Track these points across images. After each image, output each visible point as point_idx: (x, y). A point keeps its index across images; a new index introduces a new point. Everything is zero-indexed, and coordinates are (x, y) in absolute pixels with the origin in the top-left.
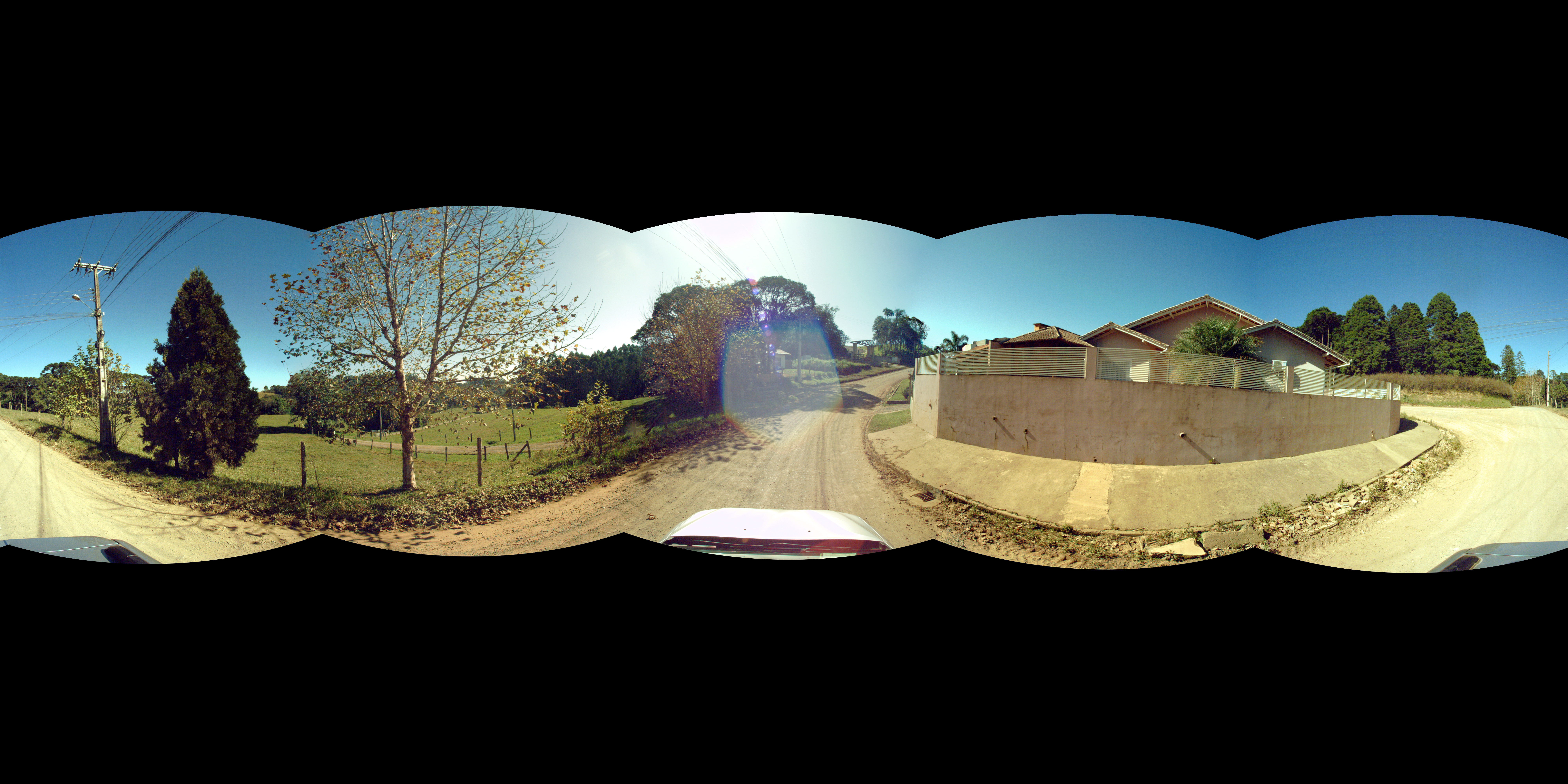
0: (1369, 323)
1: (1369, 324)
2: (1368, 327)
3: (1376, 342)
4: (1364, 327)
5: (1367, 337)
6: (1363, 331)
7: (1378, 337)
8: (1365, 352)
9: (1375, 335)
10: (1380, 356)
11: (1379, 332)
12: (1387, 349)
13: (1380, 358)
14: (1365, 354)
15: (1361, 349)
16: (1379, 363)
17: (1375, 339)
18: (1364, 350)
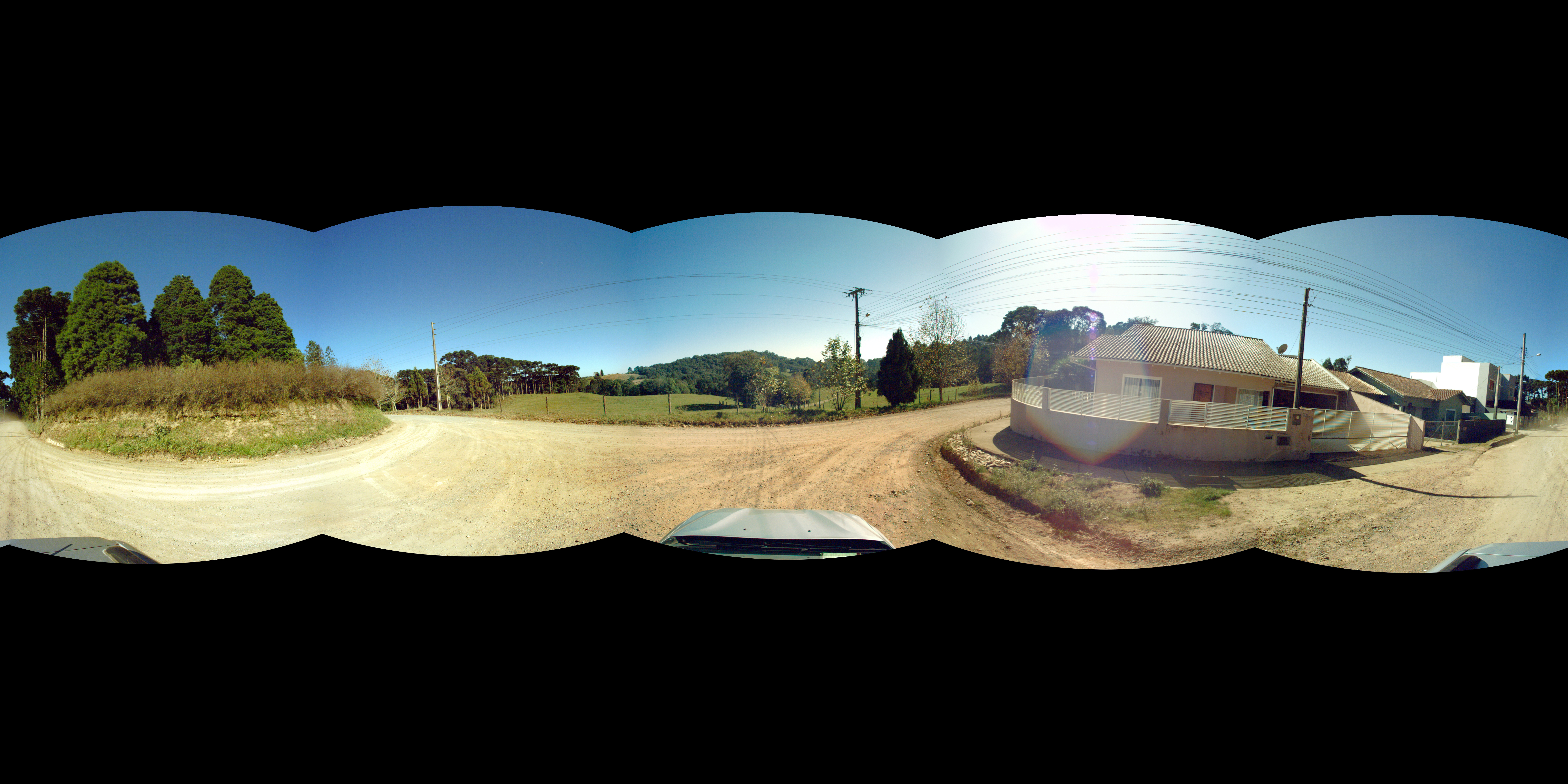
0: (106, 295)
1: (105, 298)
2: (103, 301)
3: (119, 325)
4: (96, 302)
6: (95, 308)
7: (121, 317)
8: (98, 343)
9: (117, 313)
10: (125, 348)
11: (125, 308)
12: (142, 335)
13: (126, 351)
14: (97, 347)
15: (91, 338)
16: (125, 361)
17: (117, 320)
18: (96, 340)
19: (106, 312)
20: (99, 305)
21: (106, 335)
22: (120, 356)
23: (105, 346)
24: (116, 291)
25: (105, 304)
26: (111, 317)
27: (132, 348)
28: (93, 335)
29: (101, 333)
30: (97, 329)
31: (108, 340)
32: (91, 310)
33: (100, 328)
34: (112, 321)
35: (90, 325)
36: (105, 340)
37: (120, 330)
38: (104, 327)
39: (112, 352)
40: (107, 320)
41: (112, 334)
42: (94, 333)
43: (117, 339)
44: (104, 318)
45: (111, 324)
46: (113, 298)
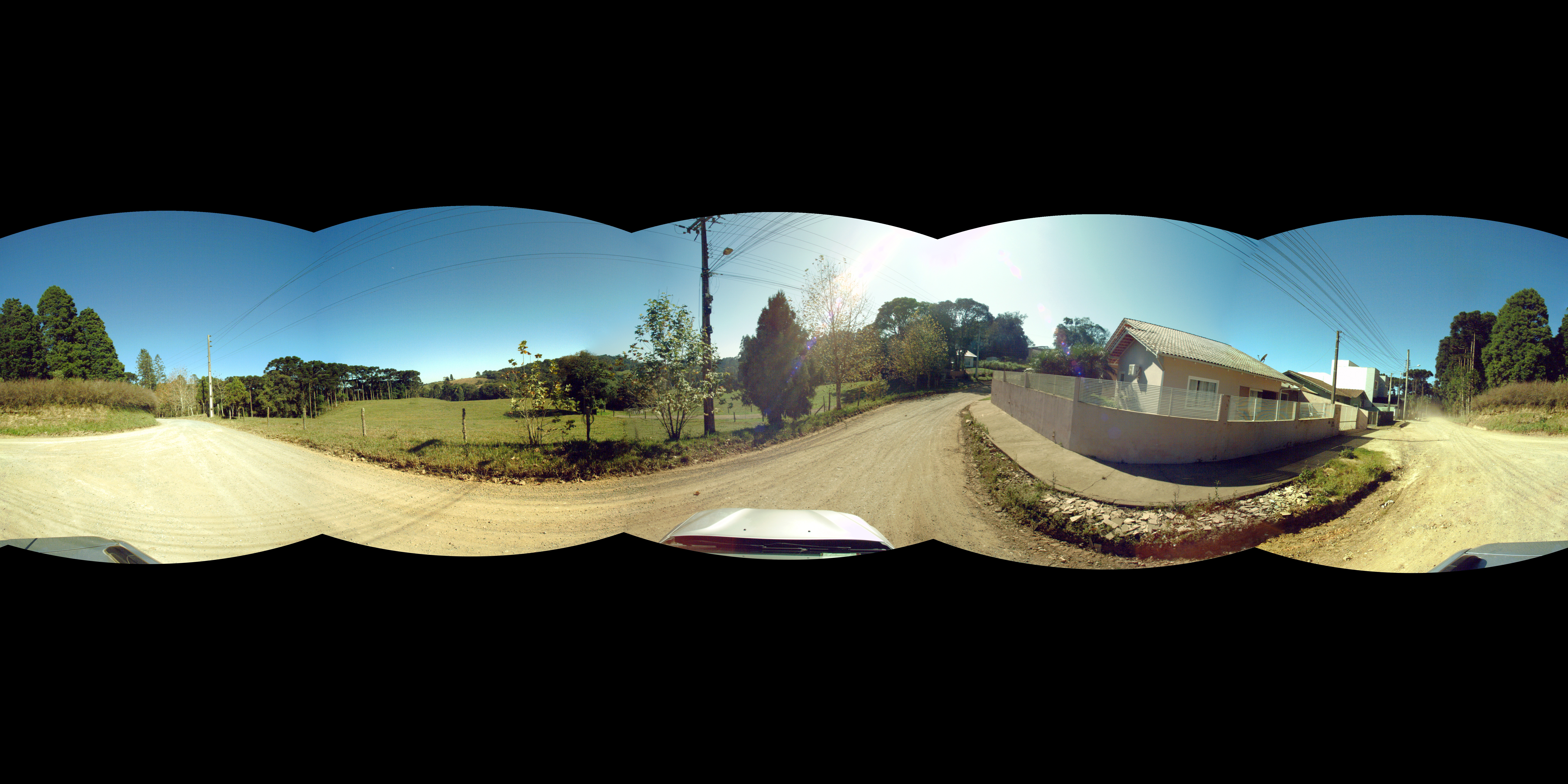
0: (1522, 320)
1: (1521, 322)
2: (1520, 325)
3: (1529, 344)
4: (1513, 326)
5: (1517, 338)
6: (1513, 330)
7: (1532, 337)
8: (1513, 358)
9: (1528, 335)
10: (1533, 363)
11: (1535, 331)
12: (1547, 352)
13: (1533, 365)
14: (1513, 361)
15: (1508, 354)
16: (1532, 372)
17: (1528, 340)
18: (1512, 356)
19: (1521, 334)
20: (1516, 328)
21: (1520, 352)
22: (1529, 368)
23: (1518, 360)
24: (1529, 316)
25: (1521, 328)
26: (1524, 338)
27: (1538, 362)
28: (1510, 352)
29: (1515, 351)
30: (1513, 347)
31: (1521, 356)
32: (1510, 331)
33: (1515, 346)
34: (1525, 341)
35: (1508, 344)
36: (1518, 356)
37: (1530, 348)
38: (1519, 345)
39: (1523, 365)
40: (1521, 340)
41: (1524, 351)
42: (1510, 350)
43: (1528, 355)
44: (1519, 339)
45: (1524, 344)
46: (1526, 323)
